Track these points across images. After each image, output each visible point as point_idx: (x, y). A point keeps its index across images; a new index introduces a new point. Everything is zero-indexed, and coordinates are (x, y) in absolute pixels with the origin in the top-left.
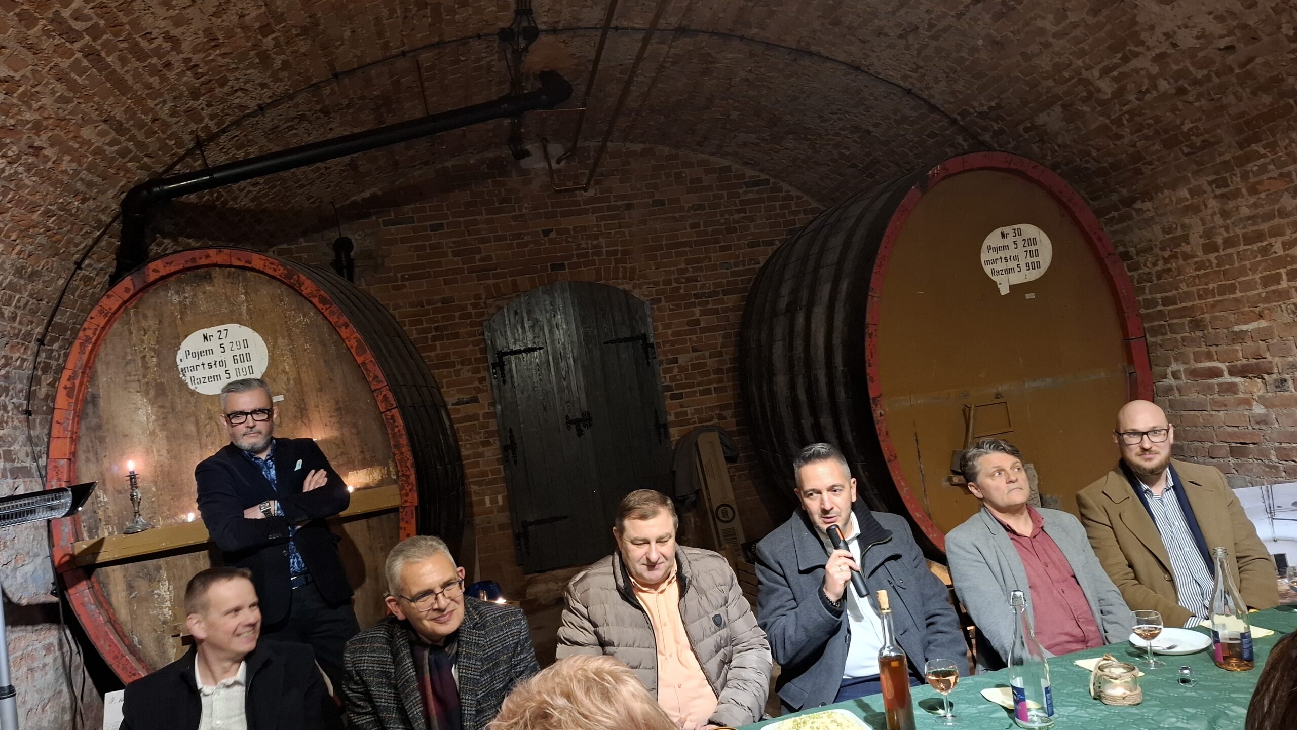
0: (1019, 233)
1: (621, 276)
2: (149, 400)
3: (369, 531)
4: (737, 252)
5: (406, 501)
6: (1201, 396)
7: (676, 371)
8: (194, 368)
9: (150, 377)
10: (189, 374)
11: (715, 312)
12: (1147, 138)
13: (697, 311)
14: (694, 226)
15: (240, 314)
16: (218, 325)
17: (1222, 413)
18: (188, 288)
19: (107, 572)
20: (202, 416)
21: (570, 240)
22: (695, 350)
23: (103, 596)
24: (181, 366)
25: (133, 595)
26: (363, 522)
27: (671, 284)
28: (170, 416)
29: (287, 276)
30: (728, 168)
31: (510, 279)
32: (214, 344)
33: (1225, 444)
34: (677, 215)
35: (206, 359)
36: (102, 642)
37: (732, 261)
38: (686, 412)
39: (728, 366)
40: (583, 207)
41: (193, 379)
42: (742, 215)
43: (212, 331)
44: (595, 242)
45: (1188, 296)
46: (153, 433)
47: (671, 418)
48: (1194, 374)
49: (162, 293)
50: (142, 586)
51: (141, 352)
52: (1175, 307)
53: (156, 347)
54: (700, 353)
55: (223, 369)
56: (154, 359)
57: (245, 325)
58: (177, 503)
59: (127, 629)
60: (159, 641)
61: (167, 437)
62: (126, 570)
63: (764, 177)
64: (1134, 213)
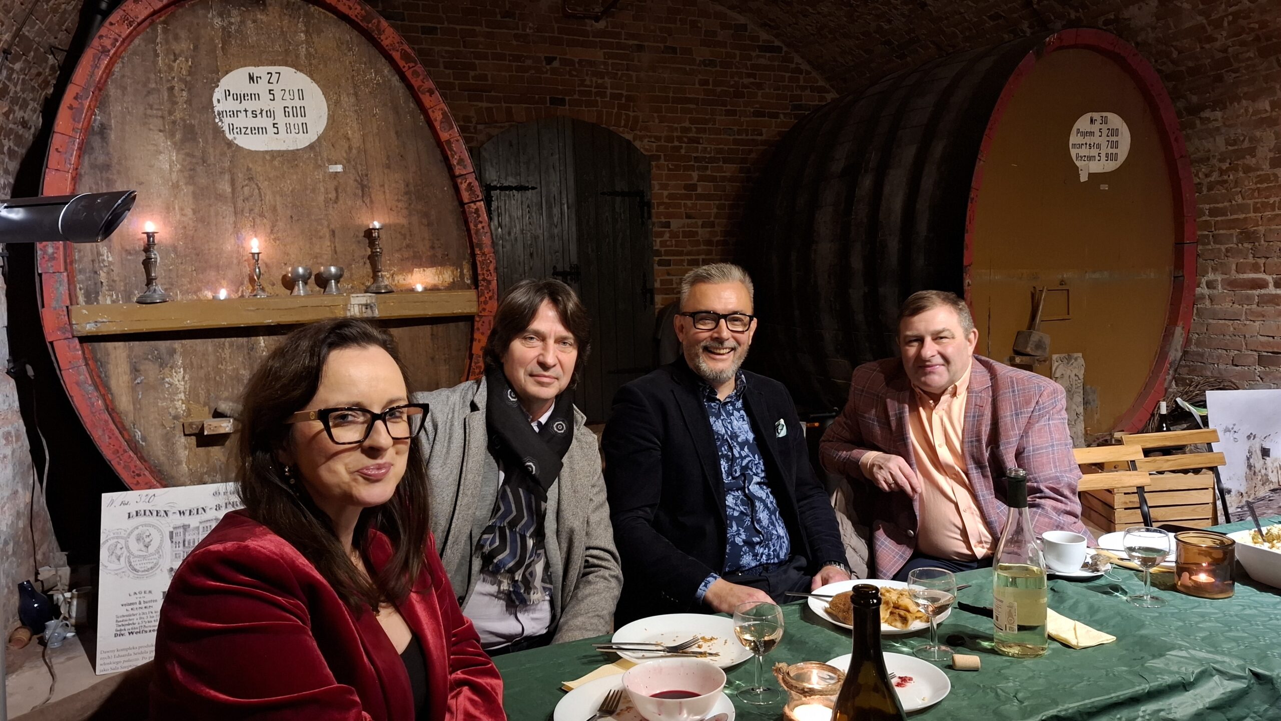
0: (1105, 121)
1: (622, 124)
2: (175, 144)
3: (432, 339)
4: (742, 119)
5: (484, 309)
6: (1236, 306)
7: (667, 236)
8: (235, 114)
9: (178, 115)
10: (227, 120)
11: (713, 179)
12: (1243, 44)
13: (695, 175)
14: (704, 83)
15: (297, 56)
16: (268, 65)
17: (1257, 323)
18: (235, 12)
19: (106, 349)
20: (240, 175)
21: (575, 73)
22: (688, 216)
23: (99, 377)
24: (218, 108)
25: (138, 381)
26: (428, 328)
27: (673, 142)
28: (200, 169)
29: (364, 18)
30: (744, 27)
31: (504, 105)
32: (261, 88)
33: (1255, 353)
34: (688, 68)
35: (250, 105)
36: (100, 433)
37: (735, 128)
38: (672, 280)
39: (718, 238)
40: (591, 39)
41: (232, 128)
42: (752, 80)
43: (260, 71)
44: (600, 81)
45: (1242, 208)
46: (176, 186)
47: (657, 285)
48: (1233, 285)
49: (201, 12)
50: (150, 370)
51: (168, 81)
52: (1223, 218)
53: (188, 78)
54: (694, 221)
55: (270, 121)
56: (185, 94)
57: (301, 71)
58: (201, 276)
59: (128, 421)
60: (168, 439)
61: (194, 193)
62: (131, 349)
63: (777, 43)
64: (1198, 122)
